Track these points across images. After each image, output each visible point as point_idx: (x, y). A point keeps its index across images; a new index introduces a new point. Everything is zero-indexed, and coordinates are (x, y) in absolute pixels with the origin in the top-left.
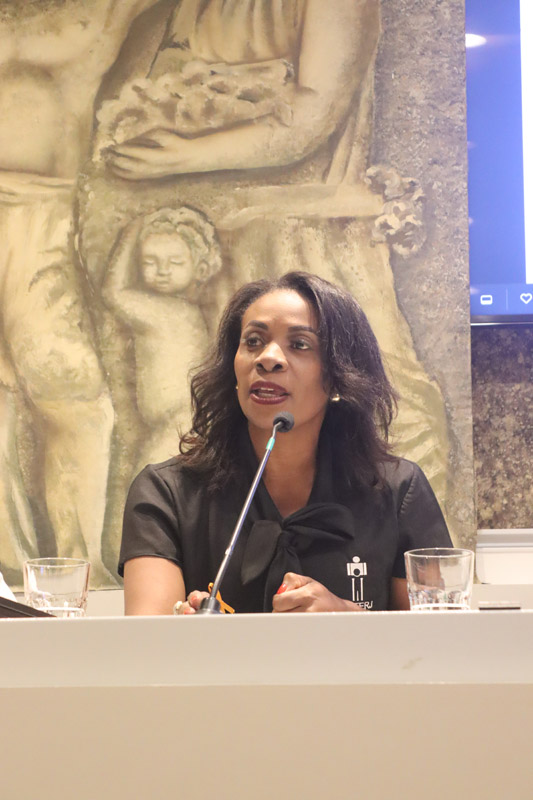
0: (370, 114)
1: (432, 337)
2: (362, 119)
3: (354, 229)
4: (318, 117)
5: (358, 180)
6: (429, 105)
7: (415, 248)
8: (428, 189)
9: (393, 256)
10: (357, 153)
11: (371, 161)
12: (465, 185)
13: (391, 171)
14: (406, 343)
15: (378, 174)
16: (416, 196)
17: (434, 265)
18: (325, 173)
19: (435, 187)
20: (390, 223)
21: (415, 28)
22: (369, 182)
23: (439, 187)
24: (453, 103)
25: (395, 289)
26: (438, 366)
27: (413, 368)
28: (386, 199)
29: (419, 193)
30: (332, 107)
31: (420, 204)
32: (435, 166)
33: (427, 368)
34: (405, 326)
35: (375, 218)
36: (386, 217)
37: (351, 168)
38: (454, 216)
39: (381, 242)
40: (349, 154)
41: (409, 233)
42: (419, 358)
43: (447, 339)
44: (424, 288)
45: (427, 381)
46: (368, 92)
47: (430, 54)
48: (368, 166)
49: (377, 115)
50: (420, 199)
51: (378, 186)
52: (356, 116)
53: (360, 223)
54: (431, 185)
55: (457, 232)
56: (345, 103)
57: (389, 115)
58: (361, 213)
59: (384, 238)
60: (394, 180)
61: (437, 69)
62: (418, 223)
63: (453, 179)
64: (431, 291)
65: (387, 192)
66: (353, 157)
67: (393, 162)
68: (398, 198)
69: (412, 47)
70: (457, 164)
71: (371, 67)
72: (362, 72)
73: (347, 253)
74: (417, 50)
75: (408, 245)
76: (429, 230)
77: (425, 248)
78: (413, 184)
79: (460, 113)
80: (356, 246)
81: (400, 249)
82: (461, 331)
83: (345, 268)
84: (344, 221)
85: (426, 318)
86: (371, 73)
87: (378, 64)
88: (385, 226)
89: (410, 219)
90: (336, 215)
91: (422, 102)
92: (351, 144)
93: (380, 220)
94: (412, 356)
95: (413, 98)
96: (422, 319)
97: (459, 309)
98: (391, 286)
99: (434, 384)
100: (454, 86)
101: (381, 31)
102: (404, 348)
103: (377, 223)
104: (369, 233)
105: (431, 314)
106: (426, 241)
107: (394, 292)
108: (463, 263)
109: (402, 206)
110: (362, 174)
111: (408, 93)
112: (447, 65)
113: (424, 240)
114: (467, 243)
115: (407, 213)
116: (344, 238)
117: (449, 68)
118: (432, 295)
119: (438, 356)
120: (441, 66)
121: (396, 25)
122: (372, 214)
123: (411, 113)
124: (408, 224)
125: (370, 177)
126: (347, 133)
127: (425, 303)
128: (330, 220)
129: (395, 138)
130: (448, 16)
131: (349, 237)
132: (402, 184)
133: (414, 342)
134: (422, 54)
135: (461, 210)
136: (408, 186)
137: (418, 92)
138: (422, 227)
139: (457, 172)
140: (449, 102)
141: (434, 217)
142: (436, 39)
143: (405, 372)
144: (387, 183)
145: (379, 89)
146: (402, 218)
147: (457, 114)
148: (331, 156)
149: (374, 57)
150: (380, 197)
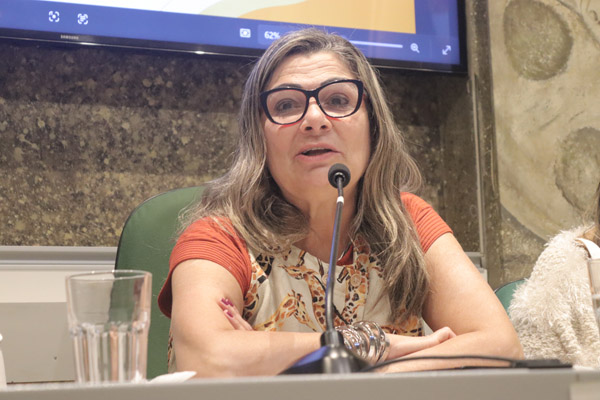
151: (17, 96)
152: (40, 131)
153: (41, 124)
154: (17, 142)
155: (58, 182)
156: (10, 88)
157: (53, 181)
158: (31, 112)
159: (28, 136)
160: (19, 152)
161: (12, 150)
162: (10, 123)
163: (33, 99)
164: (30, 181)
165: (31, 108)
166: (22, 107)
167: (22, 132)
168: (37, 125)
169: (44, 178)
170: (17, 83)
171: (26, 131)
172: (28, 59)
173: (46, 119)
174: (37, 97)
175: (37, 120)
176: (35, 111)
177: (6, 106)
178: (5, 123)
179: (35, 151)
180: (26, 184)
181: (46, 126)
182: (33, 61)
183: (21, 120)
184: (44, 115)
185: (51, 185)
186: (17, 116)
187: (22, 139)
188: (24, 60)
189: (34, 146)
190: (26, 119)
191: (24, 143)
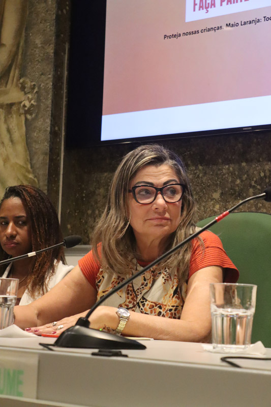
0: (22, 53)
1: (36, 157)
2: (20, 57)
3: (14, 108)
4: (6, 57)
5: (17, 85)
6: (42, 47)
7: (33, 116)
8: (39, 88)
9: (26, 119)
10: (17, 72)
11: (22, 75)
12: (52, 84)
13: (28, 80)
14: (28, 160)
15: (24, 82)
16: (35, 91)
17: (39, 123)
18: (7, 84)
19: (41, 86)
20: (26, 105)
21: (39, 10)
22: (20, 85)
23: (43, 86)
24: (50, 44)
25: (26, 136)
26: (37, 171)
27: (29, 172)
28: (26, 94)
29: (36, 90)
30: (11, 51)
31: (36, 95)
32: (42, 76)
33: (34, 172)
34: (28, 152)
35: (21, 102)
36: (25, 102)
37: (15, 80)
38: (46, 99)
39: (22, 114)
40: (15, 73)
41: (32, 109)
42: (32, 167)
43: (41, 158)
44: (35, 134)
45: (33, 178)
46: (22, 43)
47: (44, 21)
48: (20, 78)
49: (24, 54)
50: (36, 92)
51: (23, 88)
52: (18, 55)
53: (17, 105)
54: (40, 85)
55: (48, 107)
56: (14, 49)
57: (28, 54)
58: (16, 101)
59: (24, 112)
60: (29, 84)
61: (45, 29)
62: (35, 104)
63: (48, 82)
64: (37, 136)
65: (26, 90)
66: (16, 74)
67: (29, 76)
68: (29, 92)
69: (38, 20)
70: (49, 74)
71: (24, 31)
72: (21, 34)
73: (12, 120)
74: (39, 21)
75: (31, 114)
76: (38, 106)
77: (36, 116)
78: (34, 85)
79: (52, 49)
80: (14, 116)
81: (29, 117)
82: (46, 154)
83: (11, 127)
84: (12, 105)
85: (35, 148)
86: (24, 34)
87: (26, 30)
88: (24, 106)
89: (32, 102)
90: (9, 102)
91: (40, 46)
92: (15, 69)
93: (23, 103)
94: (29, 166)
95: (37, 44)
96: (34, 149)
97: (46, 144)
98: (25, 134)
99: (36, 179)
100: (51, 36)
101: (28, 13)
102: (27, 163)
103: (22, 105)
104: (18, 109)
105: (37, 147)
106: (37, 112)
107: (25, 137)
108: (48, 121)
109: (30, 96)
110: (18, 82)
111: (35, 42)
112: (48, 27)
113: (36, 111)
114: (50, 112)
115: (32, 99)
116: (11, 113)
117: (49, 28)
118: (38, 137)
119: (38, 166)
120: (47, 27)
121: (33, 9)
122: (20, 101)
123: (35, 51)
124: (32, 104)
125: (21, 83)
126: (14, 64)
127: (36, 142)
128: (7, 105)
129: (30, 64)
130: (50, 3)
131: (12, 112)
132: (31, 86)
133: (31, 160)
134: (41, 22)
135: (49, 96)
136: (32, 87)
137: (38, 42)
138: (36, 105)
139: (49, 78)
140: (48, 45)
141: (40, 100)
142: (46, 14)
143: (27, 174)
144: (26, 86)
145: (26, 42)
146: (30, 102)
147: (51, 50)
148: (9, 75)
149: (25, 26)
150: (23, 92)
151: (252, 161)
152: (261, 178)
153: (262, 175)
154: (251, 186)
155: (269, 206)
156: (248, 156)
157: (267, 206)
158: (258, 168)
159: (256, 182)
160: (251, 190)
161: (248, 190)
162: (248, 175)
163: (259, 161)
164: (256, 206)
165: (258, 166)
166: (254, 166)
167: (253, 180)
168: (260, 176)
169: (263, 204)
170: (252, 153)
171: (255, 179)
172: (257, 139)
173: (264, 171)
174: (261, 159)
175: (260, 172)
176: (260, 167)
177: (246, 167)
178: (246, 176)
179: (259, 189)
180: (254, 208)
181: (265, 175)
182: (259, 140)
183: (253, 174)
184: (264, 169)
185: (266, 208)
186: (251, 171)
187: (253, 183)
188: (255, 140)
189: (258, 187)
190: (255, 172)
191: (254, 186)
